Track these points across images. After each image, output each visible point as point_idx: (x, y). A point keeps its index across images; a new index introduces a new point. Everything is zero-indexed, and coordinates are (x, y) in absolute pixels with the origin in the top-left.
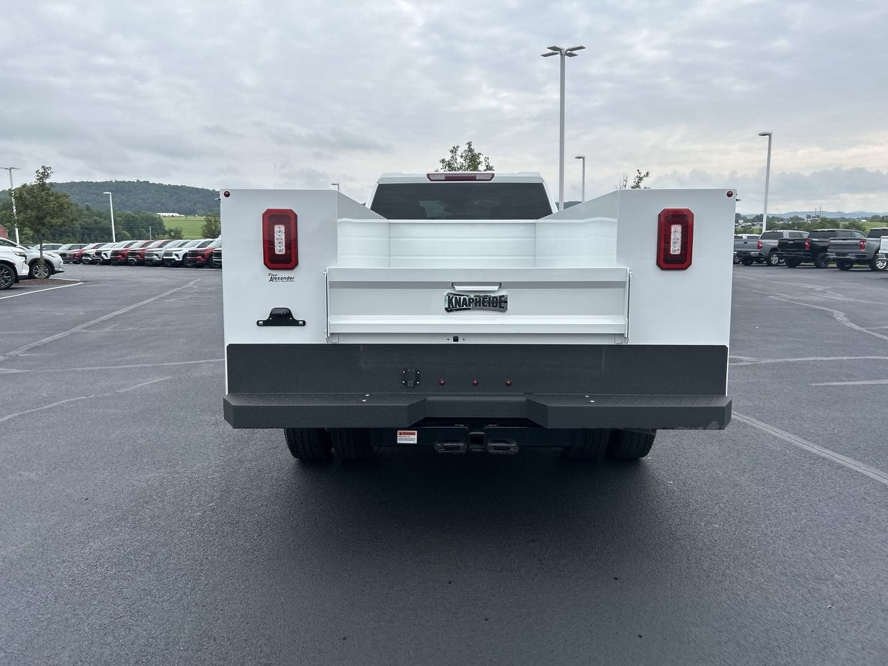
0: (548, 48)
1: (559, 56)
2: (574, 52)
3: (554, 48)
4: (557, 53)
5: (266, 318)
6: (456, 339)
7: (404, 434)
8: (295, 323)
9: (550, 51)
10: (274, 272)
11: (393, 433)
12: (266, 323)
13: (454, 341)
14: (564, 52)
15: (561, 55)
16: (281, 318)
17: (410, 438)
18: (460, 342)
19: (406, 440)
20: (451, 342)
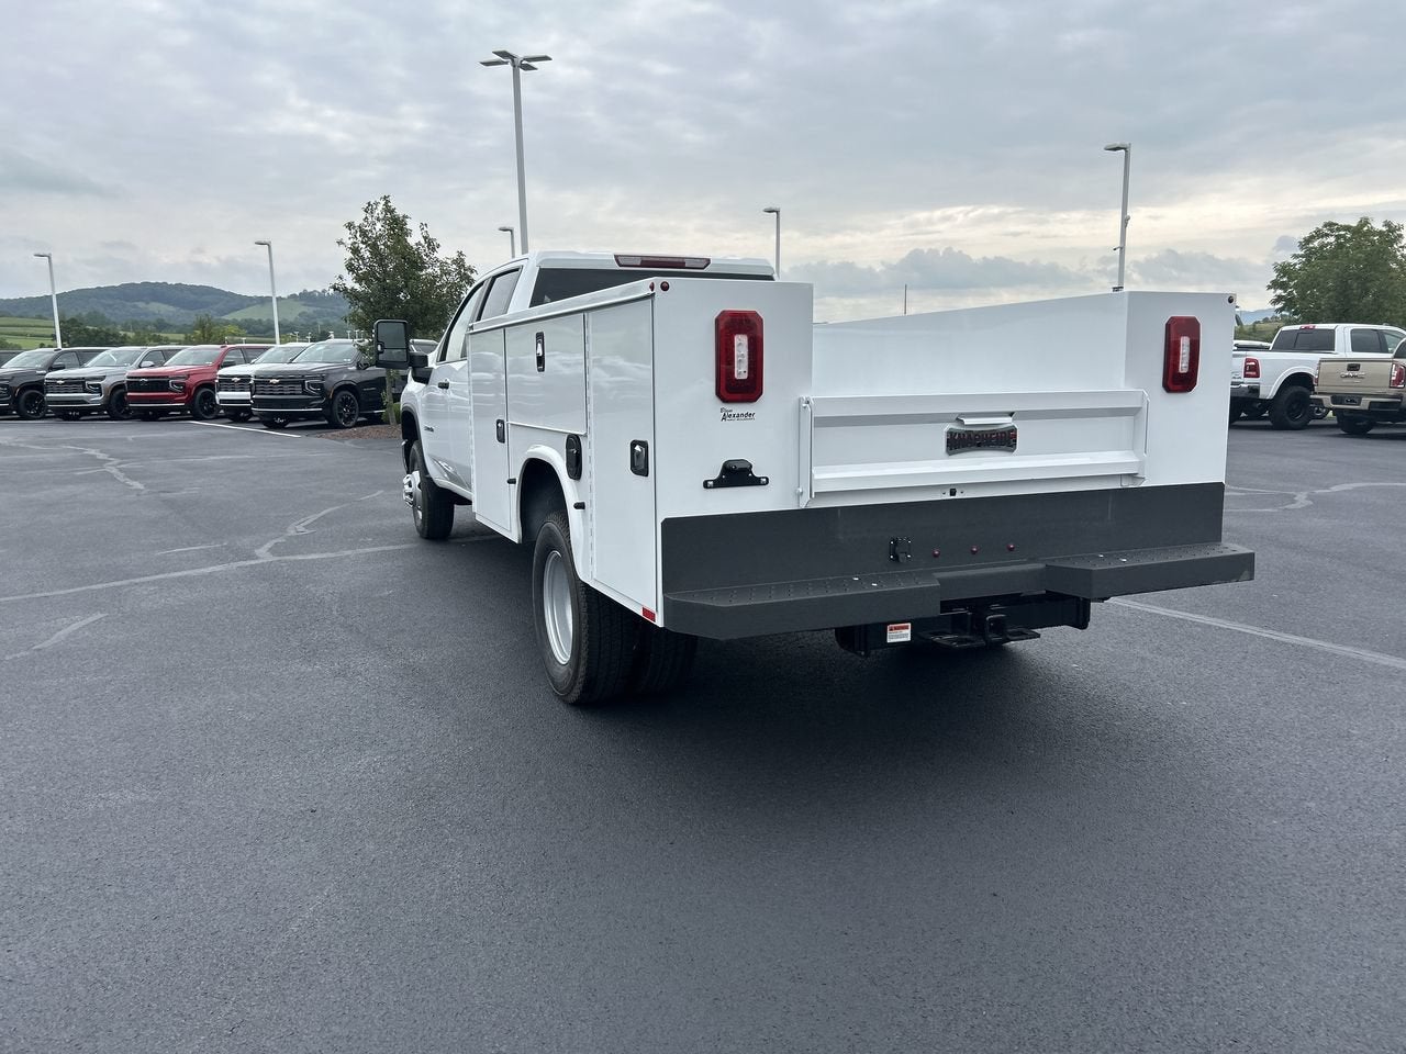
0: (495, 53)
1: (509, 67)
2: (533, 64)
3: (504, 54)
4: (506, 63)
5: (716, 476)
6: (953, 493)
7: (896, 629)
8: (756, 482)
9: (497, 58)
10: (728, 407)
11: (881, 630)
12: (719, 483)
13: (951, 495)
14: (517, 62)
15: (514, 66)
16: (736, 475)
17: (901, 635)
18: (958, 496)
19: (897, 637)
20: (948, 497)
